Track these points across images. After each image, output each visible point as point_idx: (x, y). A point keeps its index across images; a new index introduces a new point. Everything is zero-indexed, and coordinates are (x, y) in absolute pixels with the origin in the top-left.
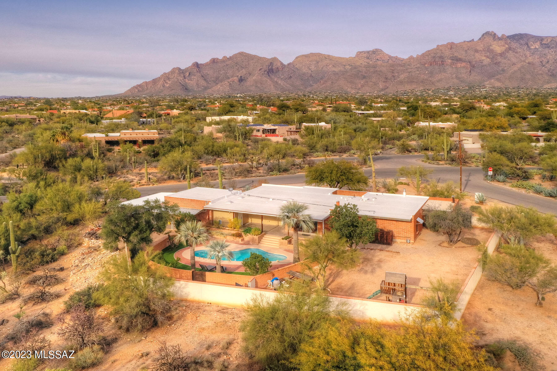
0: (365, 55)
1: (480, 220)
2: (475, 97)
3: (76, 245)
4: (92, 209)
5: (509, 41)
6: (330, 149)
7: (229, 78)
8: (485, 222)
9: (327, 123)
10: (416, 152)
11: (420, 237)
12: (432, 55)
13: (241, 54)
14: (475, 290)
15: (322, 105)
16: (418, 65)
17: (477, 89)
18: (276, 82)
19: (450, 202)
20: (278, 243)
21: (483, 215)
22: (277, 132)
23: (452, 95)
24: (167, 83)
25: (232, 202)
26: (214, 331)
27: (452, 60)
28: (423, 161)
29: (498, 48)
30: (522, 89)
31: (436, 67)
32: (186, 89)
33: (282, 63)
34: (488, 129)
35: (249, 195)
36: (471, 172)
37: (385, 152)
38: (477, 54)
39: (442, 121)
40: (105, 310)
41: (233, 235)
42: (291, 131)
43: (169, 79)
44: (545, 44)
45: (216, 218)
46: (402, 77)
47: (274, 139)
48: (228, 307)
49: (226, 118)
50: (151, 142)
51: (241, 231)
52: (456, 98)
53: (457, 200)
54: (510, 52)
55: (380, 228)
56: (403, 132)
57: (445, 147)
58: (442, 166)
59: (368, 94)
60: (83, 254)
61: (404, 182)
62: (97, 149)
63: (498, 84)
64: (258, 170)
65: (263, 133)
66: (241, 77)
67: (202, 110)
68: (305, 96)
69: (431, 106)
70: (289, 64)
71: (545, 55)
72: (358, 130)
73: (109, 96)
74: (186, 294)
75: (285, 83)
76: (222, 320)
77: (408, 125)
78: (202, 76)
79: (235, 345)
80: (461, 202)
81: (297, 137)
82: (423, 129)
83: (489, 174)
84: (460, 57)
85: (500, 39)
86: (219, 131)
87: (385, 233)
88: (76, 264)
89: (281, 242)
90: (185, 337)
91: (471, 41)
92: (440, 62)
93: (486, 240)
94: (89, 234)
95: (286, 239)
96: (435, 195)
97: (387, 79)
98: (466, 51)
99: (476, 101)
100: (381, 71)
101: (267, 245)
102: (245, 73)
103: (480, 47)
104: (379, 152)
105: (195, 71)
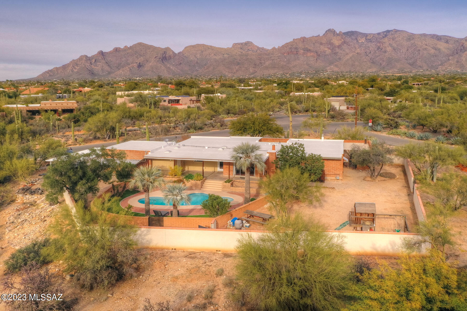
0: (239, 46)
3: (8, 201)
4: (24, 165)
5: (344, 37)
6: (231, 112)
7: (129, 64)
9: (221, 94)
10: (300, 113)
12: (290, 46)
13: (140, 44)
16: (280, 54)
17: (321, 73)
18: (169, 67)
19: (363, 144)
20: (221, 186)
22: (180, 102)
23: (304, 77)
24: (75, 68)
25: (170, 151)
26: (189, 279)
27: (304, 50)
28: (309, 119)
29: (336, 42)
30: (353, 72)
31: (292, 56)
32: (92, 73)
33: (173, 52)
35: (184, 145)
37: (276, 114)
38: (321, 46)
39: (310, 92)
40: (56, 266)
41: (175, 182)
42: (192, 101)
43: (77, 65)
44: (369, 39)
45: (156, 167)
46: (267, 63)
47: (179, 107)
48: (194, 251)
49: (135, 92)
50: (71, 111)
51: (182, 178)
54: (345, 44)
57: (327, 107)
59: (242, 77)
60: (18, 210)
62: (20, 116)
63: (336, 69)
64: (175, 129)
65: (169, 103)
66: (140, 63)
67: (112, 87)
69: (294, 83)
70: (179, 53)
71: (368, 47)
73: (23, 80)
74: (147, 241)
75: (176, 69)
76: (194, 266)
78: (107, 63)
79: (218, 292)
81: (199, 105)
83: (369, 125)
84: (310, 48)
85: (338, 35)
86: (131, 102)
88: (11, 221)
89: (224, 185)
90: (158, 289)
91: (317, 36)
92: (295, 52)
94: (23, 189)
95: (229, 182)
97: (255, 65)
98: (314, 43)
100: (251, 59)
101: (209, 190)
102: (143, 60)
103: (324, 41)
104: (272, 113)
105: (100, 58)
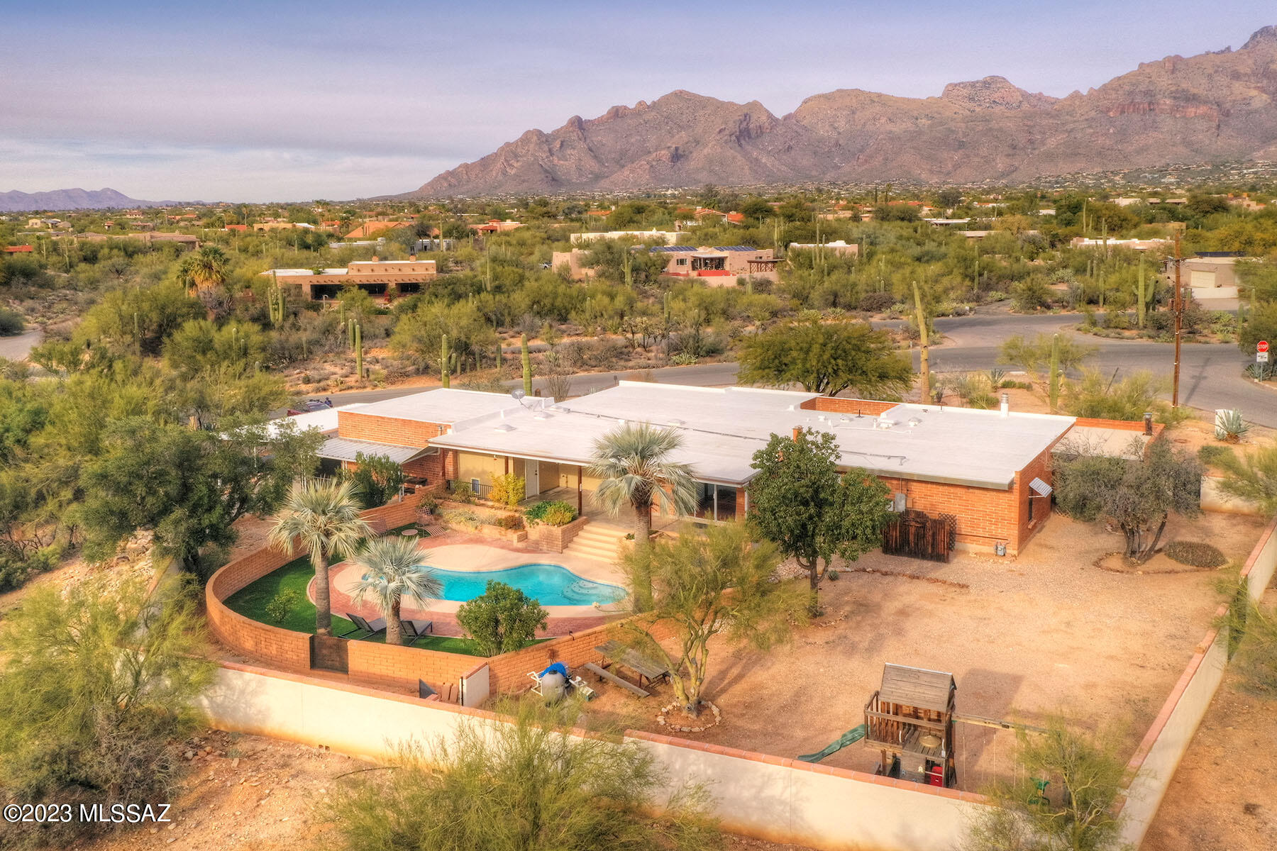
0: (965, 92)
1: (1226, 487)
2: (1227, 189)
6: (842, 300)
7: (649, 152)
8: (1243, 494)
9: (848, 242)
10: (1064, 307)
11: (1040, 537)
12: (1127, 88)
13: (680, 95)
14: (1198, 730)
15: (852, 209)
16: (1093, 114)
17: (1233, 169)
18: (757, 159)
19: (1138, 434)
20: (614, 547)
21: (1239, 472)
22: (727, 267)
23: (1172, 184)
24: (512, 166)
25: (511, 429)
27: (1175, 98)
28: (1078, 330)
31: (1136, 117)
32: (553, 179)
33: (770, 116)
34: (1259, 250)
35: (569, 411)
36: (1209, 357)
37: (984, 309)
38: (1236, 84)
39: (1140, 237)
41: (499, 523)
42: (761, 263)
43: (516, 156)
45: (468, 472)
46: (1052, 143)
49: (616, 234)
51: (522, 513)
52: (1179, 192)
53: (1158, 428)
55: (919, 508)
56: (1039, 262)
57: (1141, 292)
58: (1130, 342)
59: (970, 185)
60: (92, 571)
61: (1017, 380)
62: (280, 302)
64: (648, 351)
65: (694, 268)
66: (677, 149)
67: (572, 220)
68: (820, 191)
69: (1116, 206)
70: (787, 118)
72: (926, 258)
75: (776, 163)
77: (1053, 245)
78: (590, 150)
80: (1173, 435)
81: (772, 275)
82: (1088, 253)
83: (1258, 360)
84: (1196, 91)
87: (928, 525)
89: (622, 547)
91: (1223, 52)
92: (1146, 105)
93: (1247, 551)
96: (1094, 412)
97: (1014, 148)
98: (1210, 76)
99: (1230, 196)
100: (1001, 130)
102: (686, 140)
103: (1246, 66)
104: (967, 308)
105: (574, 137)
